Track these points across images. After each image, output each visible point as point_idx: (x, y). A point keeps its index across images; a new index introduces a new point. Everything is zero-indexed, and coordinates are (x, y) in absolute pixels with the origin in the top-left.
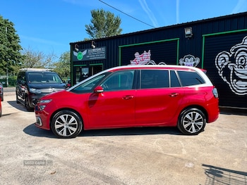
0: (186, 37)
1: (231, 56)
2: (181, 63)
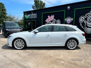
1: (85, 18)
2: (66, 20)
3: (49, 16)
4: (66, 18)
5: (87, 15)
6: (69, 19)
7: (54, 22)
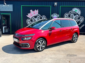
0: (55, 6)
1: (69, 15)
2: (52, 16)
3: (31, 11)
4: (52, 14)
5: (70, 13)
6: (55, 15)
7: (38, 18)
